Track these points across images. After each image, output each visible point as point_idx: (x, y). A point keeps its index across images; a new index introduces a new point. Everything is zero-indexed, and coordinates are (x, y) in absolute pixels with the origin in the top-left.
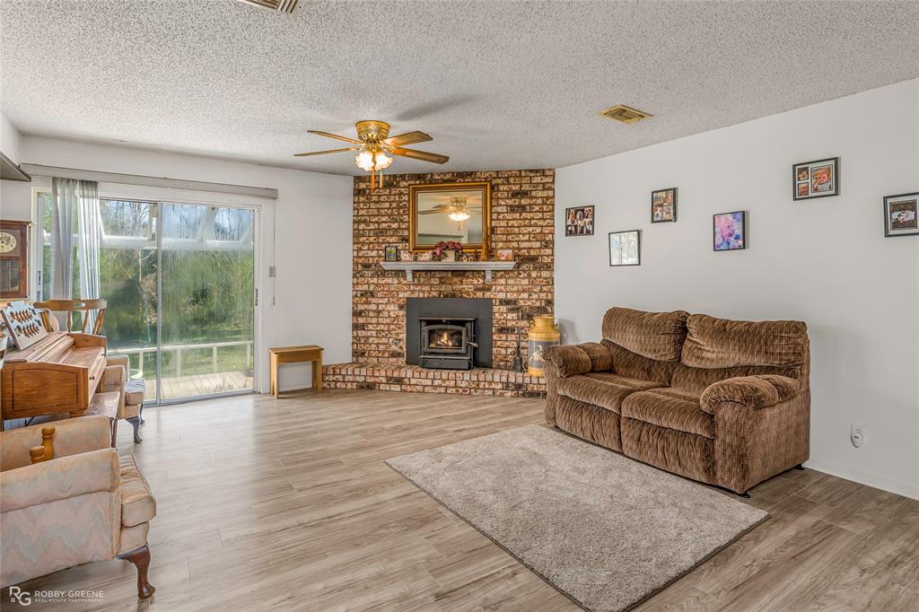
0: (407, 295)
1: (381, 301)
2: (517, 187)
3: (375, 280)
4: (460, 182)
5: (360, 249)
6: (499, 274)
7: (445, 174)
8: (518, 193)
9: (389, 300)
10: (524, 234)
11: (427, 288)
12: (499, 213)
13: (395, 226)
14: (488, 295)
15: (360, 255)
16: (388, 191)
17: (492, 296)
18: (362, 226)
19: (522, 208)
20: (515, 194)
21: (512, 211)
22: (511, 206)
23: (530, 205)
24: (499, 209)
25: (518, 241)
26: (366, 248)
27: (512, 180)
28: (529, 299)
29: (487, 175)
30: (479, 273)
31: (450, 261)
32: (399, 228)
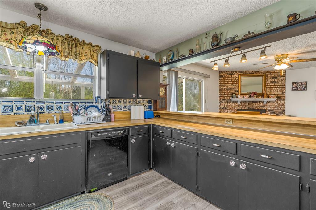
0: (237, 108)
1: (229, 110)
2: (274, 76)
3: (227, 104)
4: (255, 74)
5: (222, 94)
6: (268, 102)
7: (250, 71)
8: (274, 78)
9: (231, 110)
10: (276, 90)
11: (244, 106)
12: (268, 84)
13: (233, 87)
14: (264, 108)
15: (222, 96)
16: (231, 76)
17: (266, 109)
18: (222, 87)
19: (275, 82)
20: (273, 78)
21: (272, 83)
22: (272, 81)
23: (278, 81)
24: (268, 82)
25: (274, 92)
26: (224, 94)
27: (272, 73)
28: (277, 110)
29: (264, 72)
30: (263, 102)
32: (235, 88)
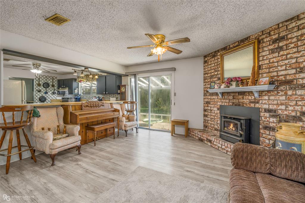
0: (220, 104)
1: (212, 106)
2: (277, 36)
3: (210, 97)
4: (242, 44)
5: (206, 85)
6: (264, 94)
7: (235, 43)
8: (277, 40)
9: (214, 106)
10: (281, 66)
11: (228, 101)
12: (263, 56)
13: (216, 73)
14: (257, 105)
15: (206, 87)
16: (214, 59)
17: (260, 107)
18: (206, 75)
19: (281, 48)
20: (275, 41)
21: (273, 53)
22: (272, 50)
23: (286, 45)
24: (264, 54)
25: (277, 71)
26: (207, 84)
27: (272, 33)
28: (286, 110)
29: (256, 35)
30: (251, 93)
31: (234, 87)
32: (217, 74)
